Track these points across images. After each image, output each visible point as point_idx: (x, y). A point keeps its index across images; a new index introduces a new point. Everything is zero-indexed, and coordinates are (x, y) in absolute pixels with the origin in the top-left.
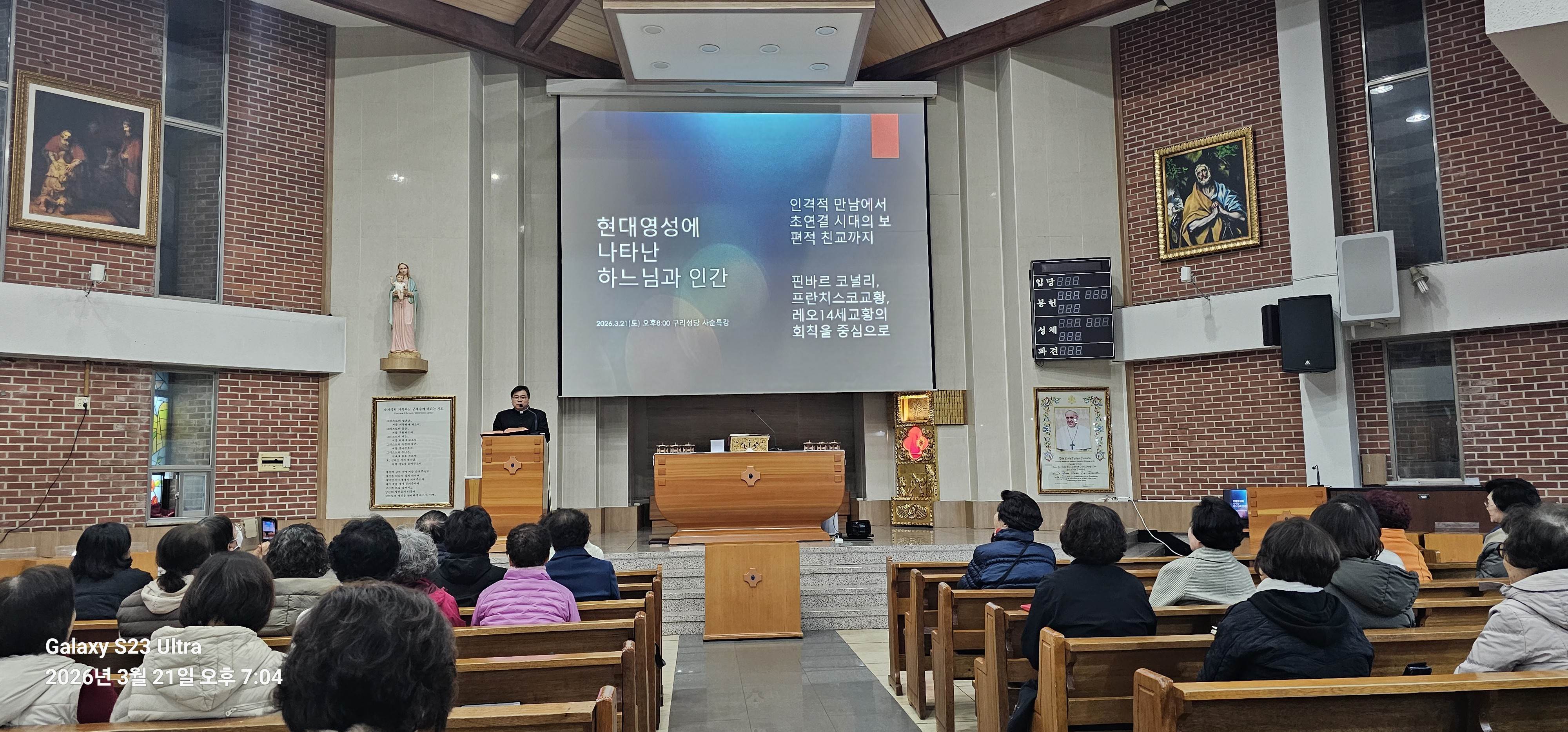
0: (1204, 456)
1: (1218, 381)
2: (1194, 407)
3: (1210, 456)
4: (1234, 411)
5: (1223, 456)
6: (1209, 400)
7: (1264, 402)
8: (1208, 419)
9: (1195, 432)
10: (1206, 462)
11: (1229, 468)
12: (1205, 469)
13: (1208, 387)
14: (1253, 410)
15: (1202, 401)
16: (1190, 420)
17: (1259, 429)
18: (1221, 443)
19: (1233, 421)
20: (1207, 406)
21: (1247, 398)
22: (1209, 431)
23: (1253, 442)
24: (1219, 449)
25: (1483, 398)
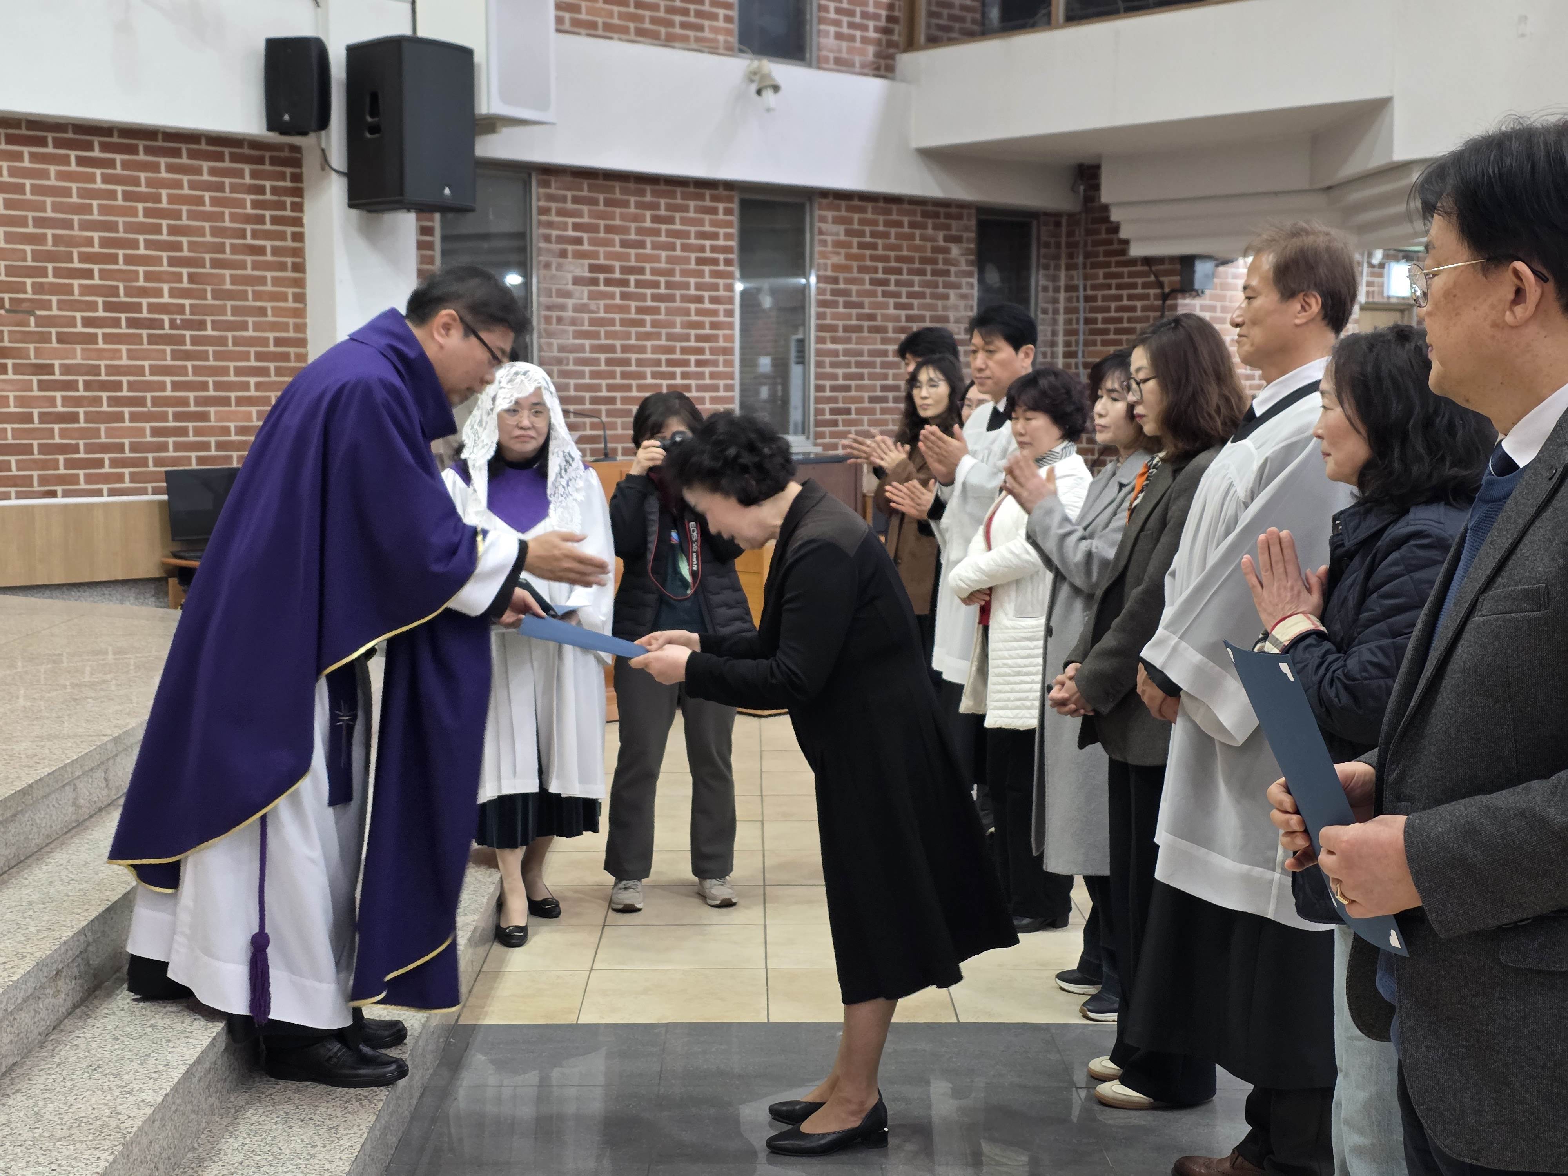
0: (71, 386)
1: (112, 195)
2: (51, 257)
3: (88, 386)
4: (148, 277)
5: (118, 386)
6: (89, 242)
7: (215, 264)
8: (87, 290)
9: (50, 321)
10: (78, 402)
11: (134, 417)
12: (74, 418)
13: (88, 209)
14: (192, 278)
15: (71, 242)
16: (39, 288)
17: (201, 325)
18: (116, 354)
19: (144, 301)
20: (84, 258)
21: (177, 247)
22: (87, 322)
23: (188, 356)
24: (112, 370)
25: (567, 295)
